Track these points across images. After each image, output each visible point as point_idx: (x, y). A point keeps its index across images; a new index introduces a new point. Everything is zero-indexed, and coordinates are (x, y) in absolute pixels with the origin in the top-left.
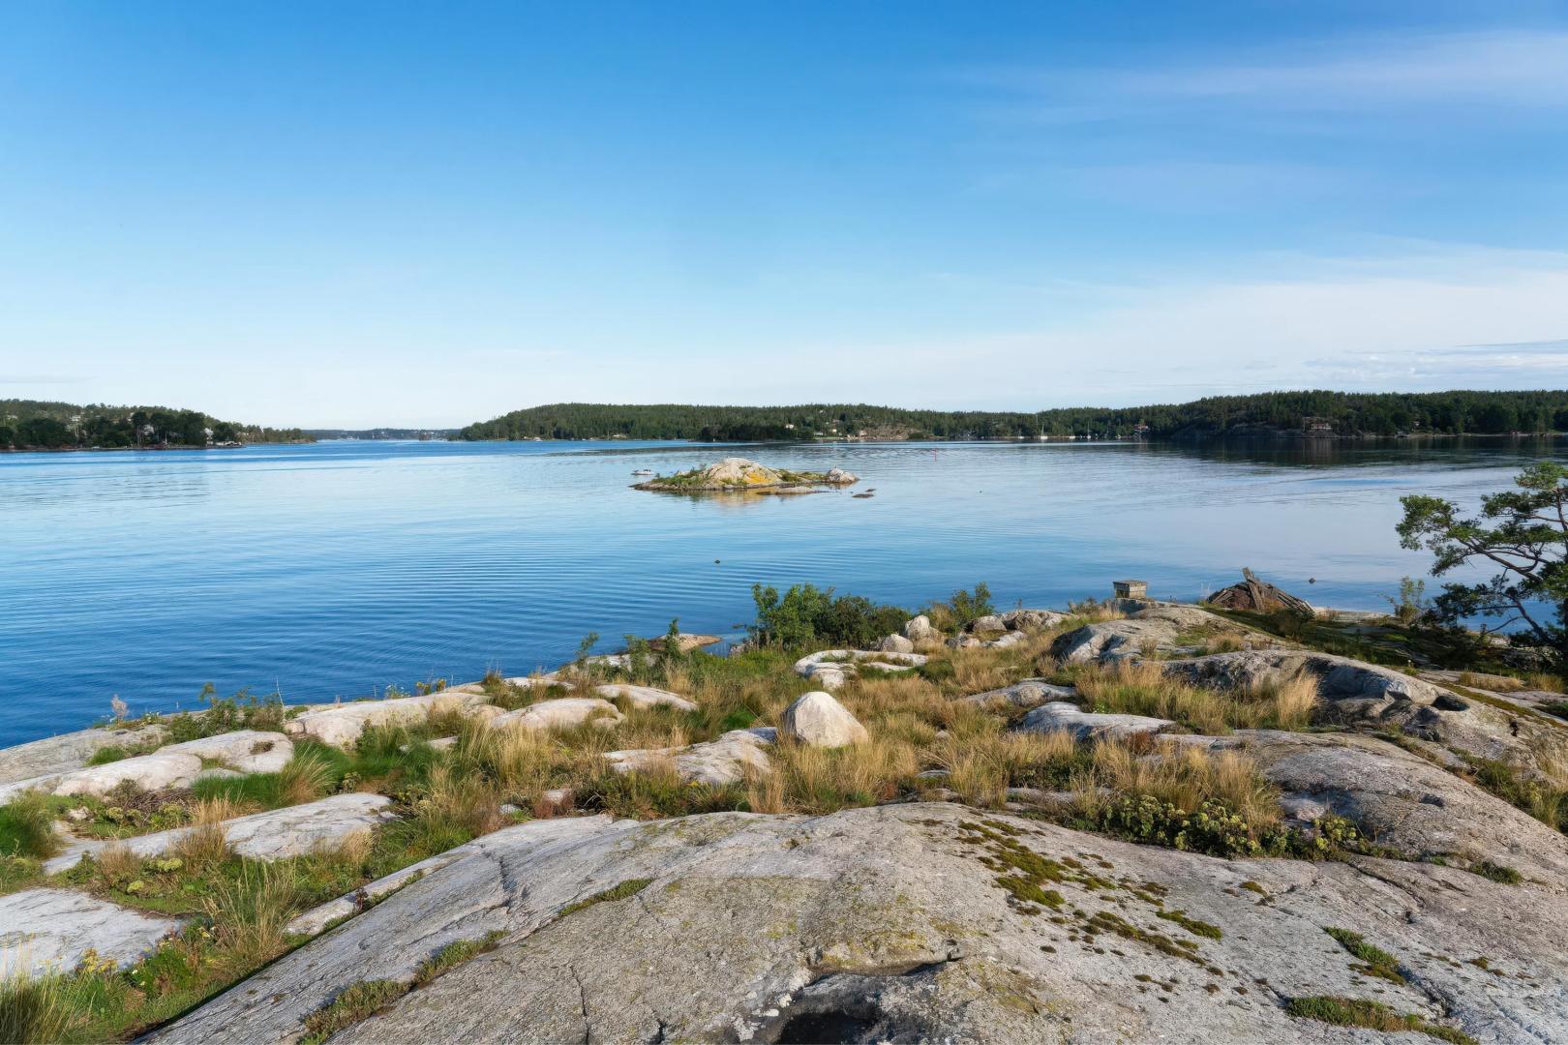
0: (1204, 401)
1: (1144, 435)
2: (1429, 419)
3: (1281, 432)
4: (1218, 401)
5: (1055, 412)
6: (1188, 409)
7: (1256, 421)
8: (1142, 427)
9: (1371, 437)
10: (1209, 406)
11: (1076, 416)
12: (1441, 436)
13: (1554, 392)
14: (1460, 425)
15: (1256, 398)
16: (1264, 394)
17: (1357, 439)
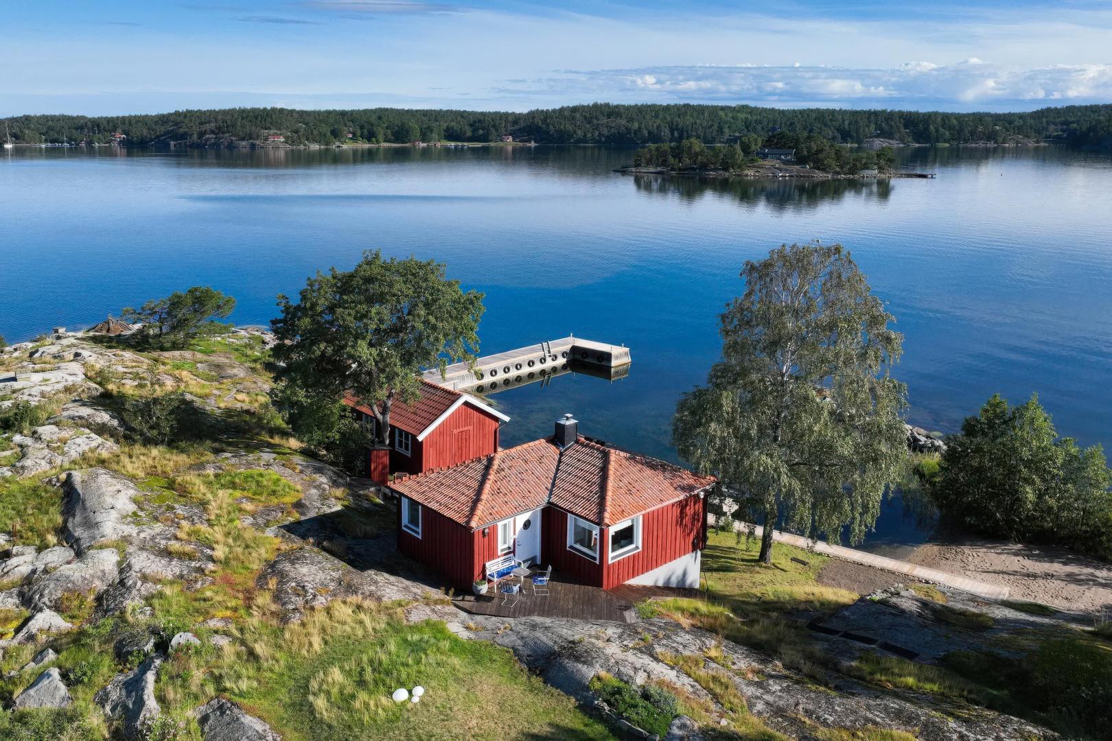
0: (177, 113)
1: (122, 143)
2: (359, 133)
3: (244, 143)
4: (189, 114)
5: (27, 118)
6: (163, 119)
7: (223, 133)
8: (120, 136)
9: (315, 147)
10: (181, 118)
11: (50, 123)
12: (367, 146)
13: (447, 111)
14: (381, 137)
15: (225, 112)
16: (229, 110)
17: (305, 149)
